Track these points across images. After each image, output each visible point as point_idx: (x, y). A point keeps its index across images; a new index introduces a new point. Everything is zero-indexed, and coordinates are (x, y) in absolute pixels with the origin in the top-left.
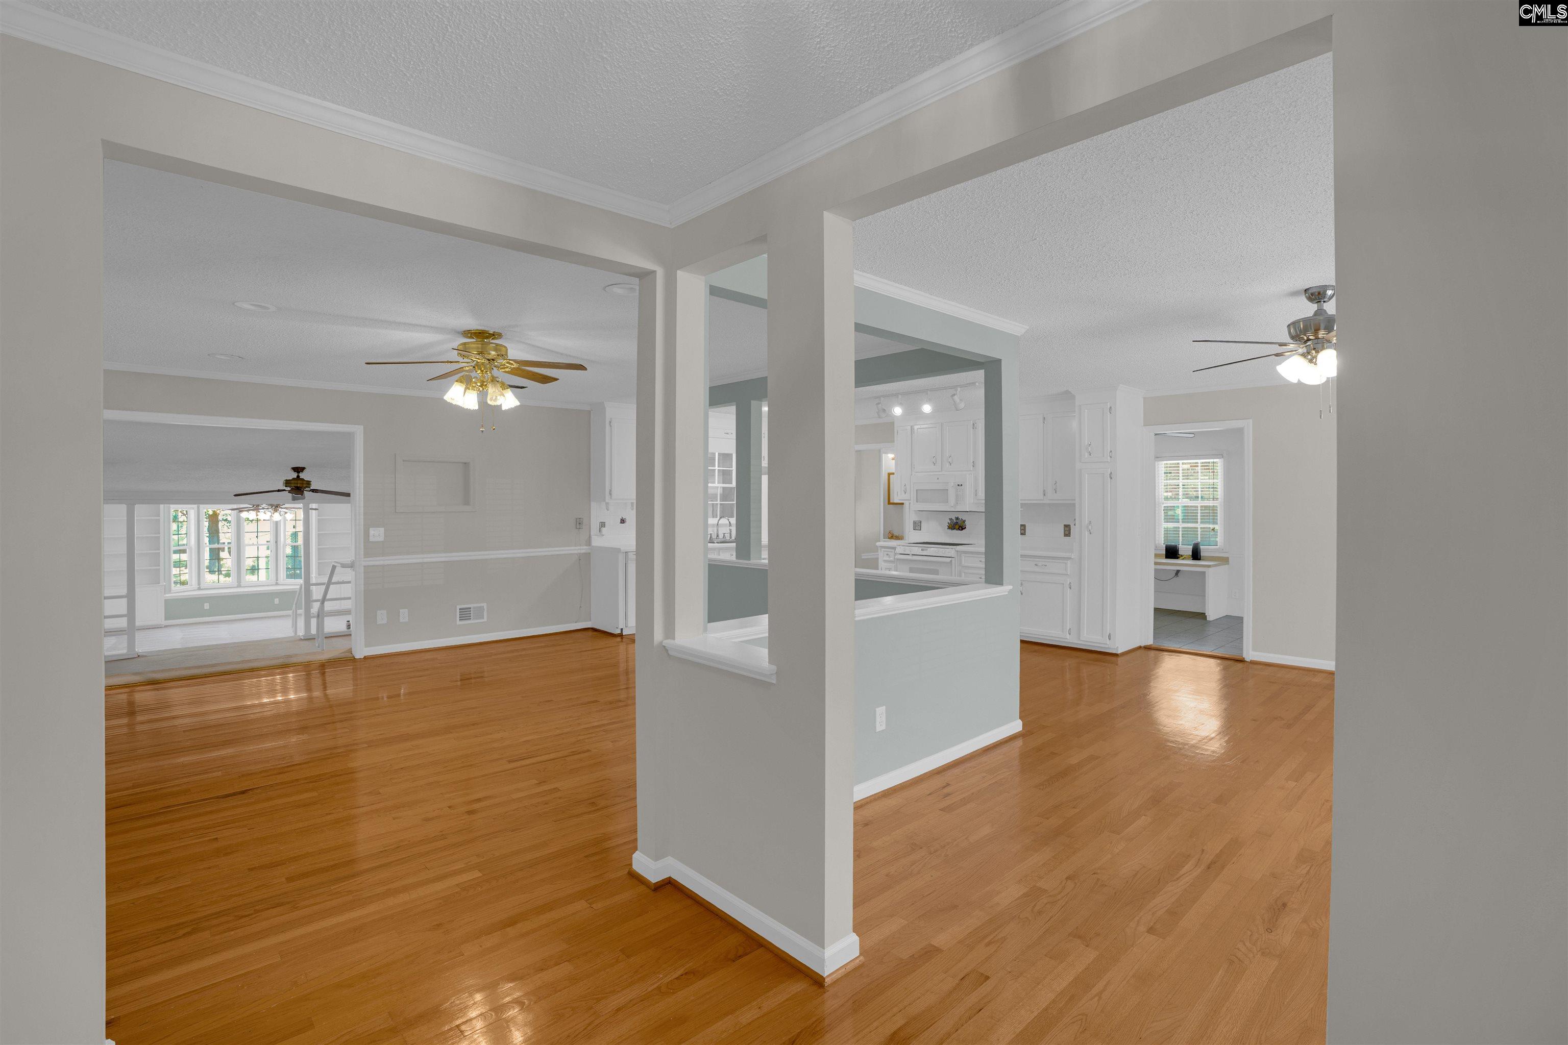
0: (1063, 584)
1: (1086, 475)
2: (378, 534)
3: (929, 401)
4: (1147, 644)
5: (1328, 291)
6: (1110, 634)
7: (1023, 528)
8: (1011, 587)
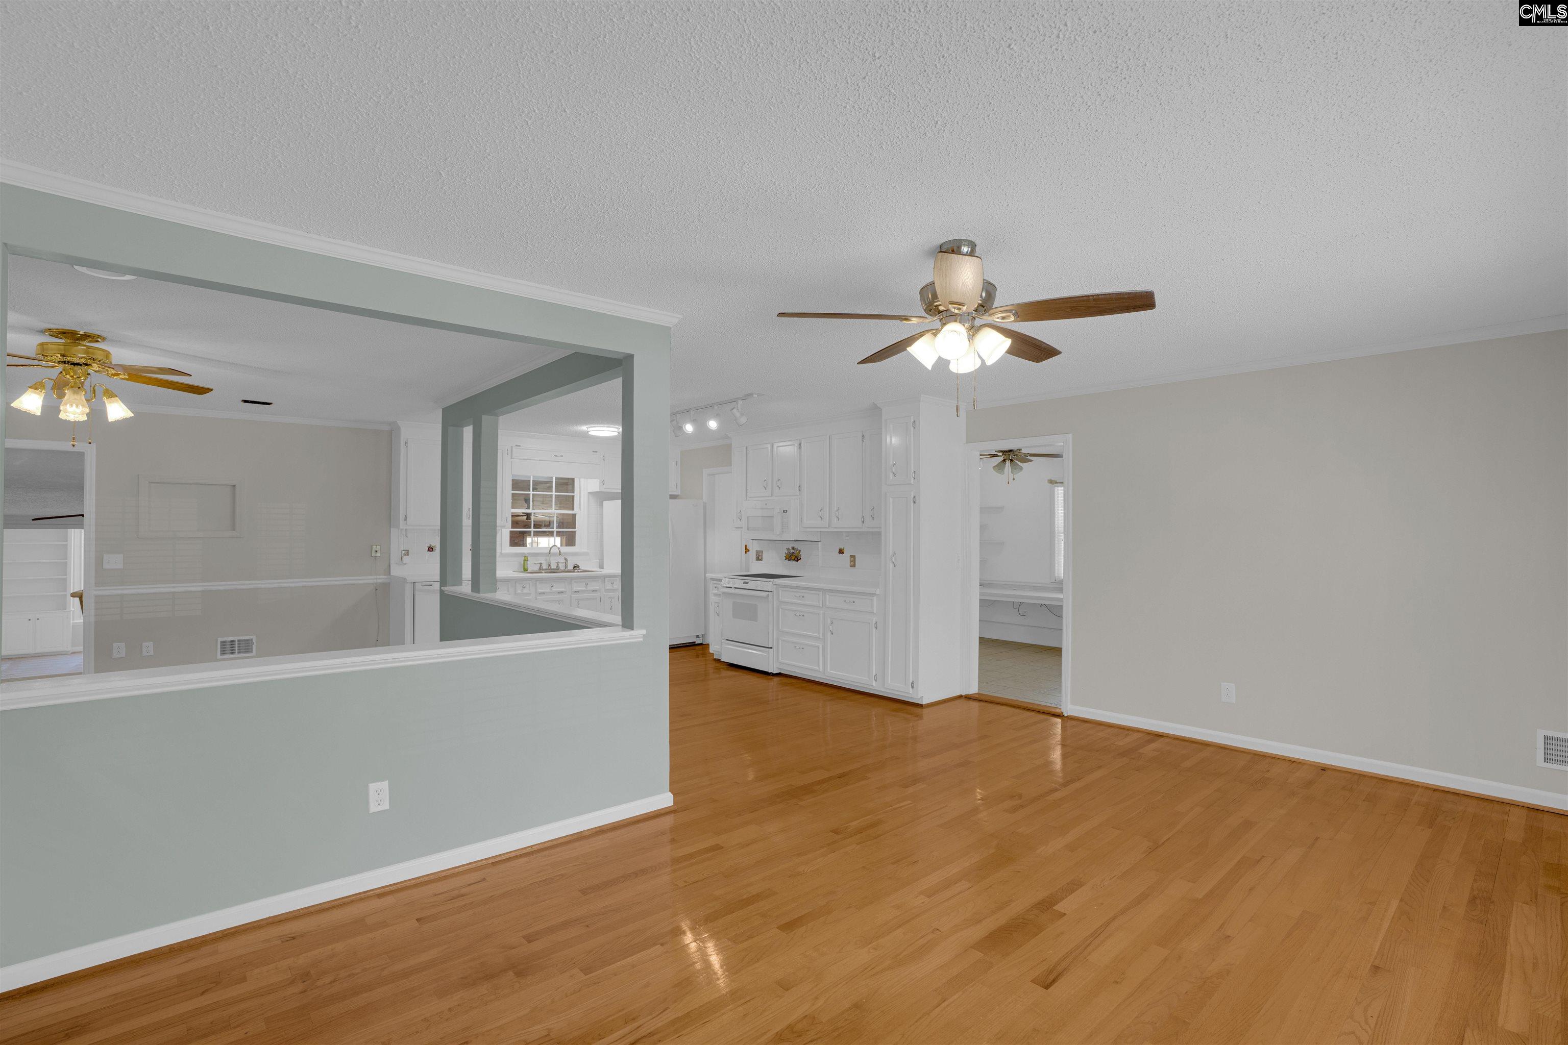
0: (869, 623)
1: (891, 499)
2: (114, 562)
3: (716, 416)
4: (968, 693)
5: (963, 248)
6: (912, 683)
7: (852, 559)
8: (644, 632)
